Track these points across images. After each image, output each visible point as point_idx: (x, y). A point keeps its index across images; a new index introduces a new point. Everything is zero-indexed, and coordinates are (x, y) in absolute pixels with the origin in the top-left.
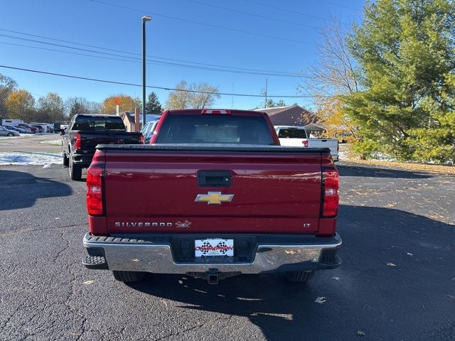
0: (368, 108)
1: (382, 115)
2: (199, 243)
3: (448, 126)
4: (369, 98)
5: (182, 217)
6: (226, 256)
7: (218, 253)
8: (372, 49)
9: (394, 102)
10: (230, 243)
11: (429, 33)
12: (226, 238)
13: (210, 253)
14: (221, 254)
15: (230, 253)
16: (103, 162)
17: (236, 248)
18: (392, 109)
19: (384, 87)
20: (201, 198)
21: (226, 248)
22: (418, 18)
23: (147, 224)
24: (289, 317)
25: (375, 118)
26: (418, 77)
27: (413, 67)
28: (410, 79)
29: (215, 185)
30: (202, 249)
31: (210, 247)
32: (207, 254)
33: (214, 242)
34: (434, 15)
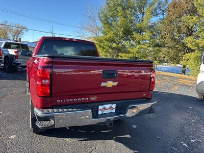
0: (105, 44)
1: (110, 47)
2: (100, 107)
3: (133, 53)
4: (106, 40)
5: (93, 95)
6: (112, 112)
7: (109, 111)
8: (107, 19)
9: (115, 42)
10: (114, 106)
11: (128, 16)
12: (112, 104)
13: (105, 112)
14: (110, 112)
15: (114, 111)
16: (51, 65)
17: (117, 108)
18: (114, 45)
19: (112, 36)
20: (103, 84)
21: (112, 109)
22: (124, 9)
23: (75, 100)
24: (128, 136)
25: (108, 48)
26: (124, 33)
27: (122, 29)
28: (121, 33)
29: (110, 78)
30: (102, 110)
31: (106, 109)
32: (104, 112)
33: (107, 106)
34: (130, 9)
